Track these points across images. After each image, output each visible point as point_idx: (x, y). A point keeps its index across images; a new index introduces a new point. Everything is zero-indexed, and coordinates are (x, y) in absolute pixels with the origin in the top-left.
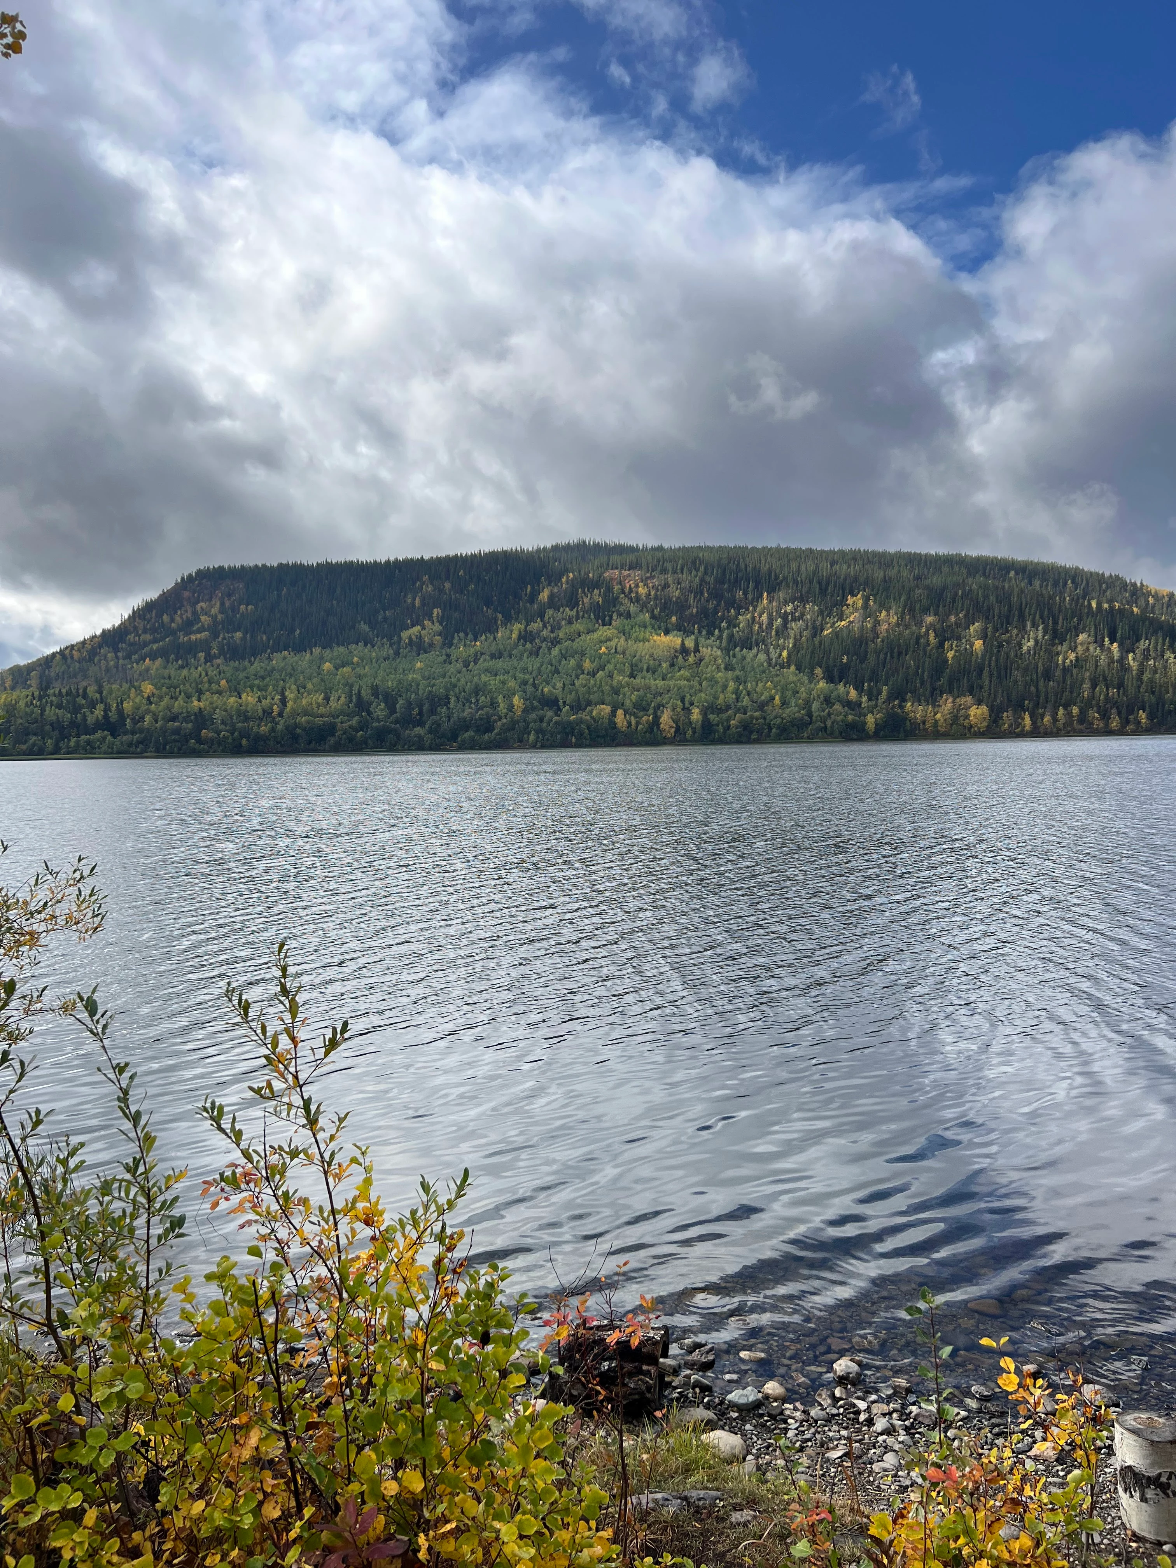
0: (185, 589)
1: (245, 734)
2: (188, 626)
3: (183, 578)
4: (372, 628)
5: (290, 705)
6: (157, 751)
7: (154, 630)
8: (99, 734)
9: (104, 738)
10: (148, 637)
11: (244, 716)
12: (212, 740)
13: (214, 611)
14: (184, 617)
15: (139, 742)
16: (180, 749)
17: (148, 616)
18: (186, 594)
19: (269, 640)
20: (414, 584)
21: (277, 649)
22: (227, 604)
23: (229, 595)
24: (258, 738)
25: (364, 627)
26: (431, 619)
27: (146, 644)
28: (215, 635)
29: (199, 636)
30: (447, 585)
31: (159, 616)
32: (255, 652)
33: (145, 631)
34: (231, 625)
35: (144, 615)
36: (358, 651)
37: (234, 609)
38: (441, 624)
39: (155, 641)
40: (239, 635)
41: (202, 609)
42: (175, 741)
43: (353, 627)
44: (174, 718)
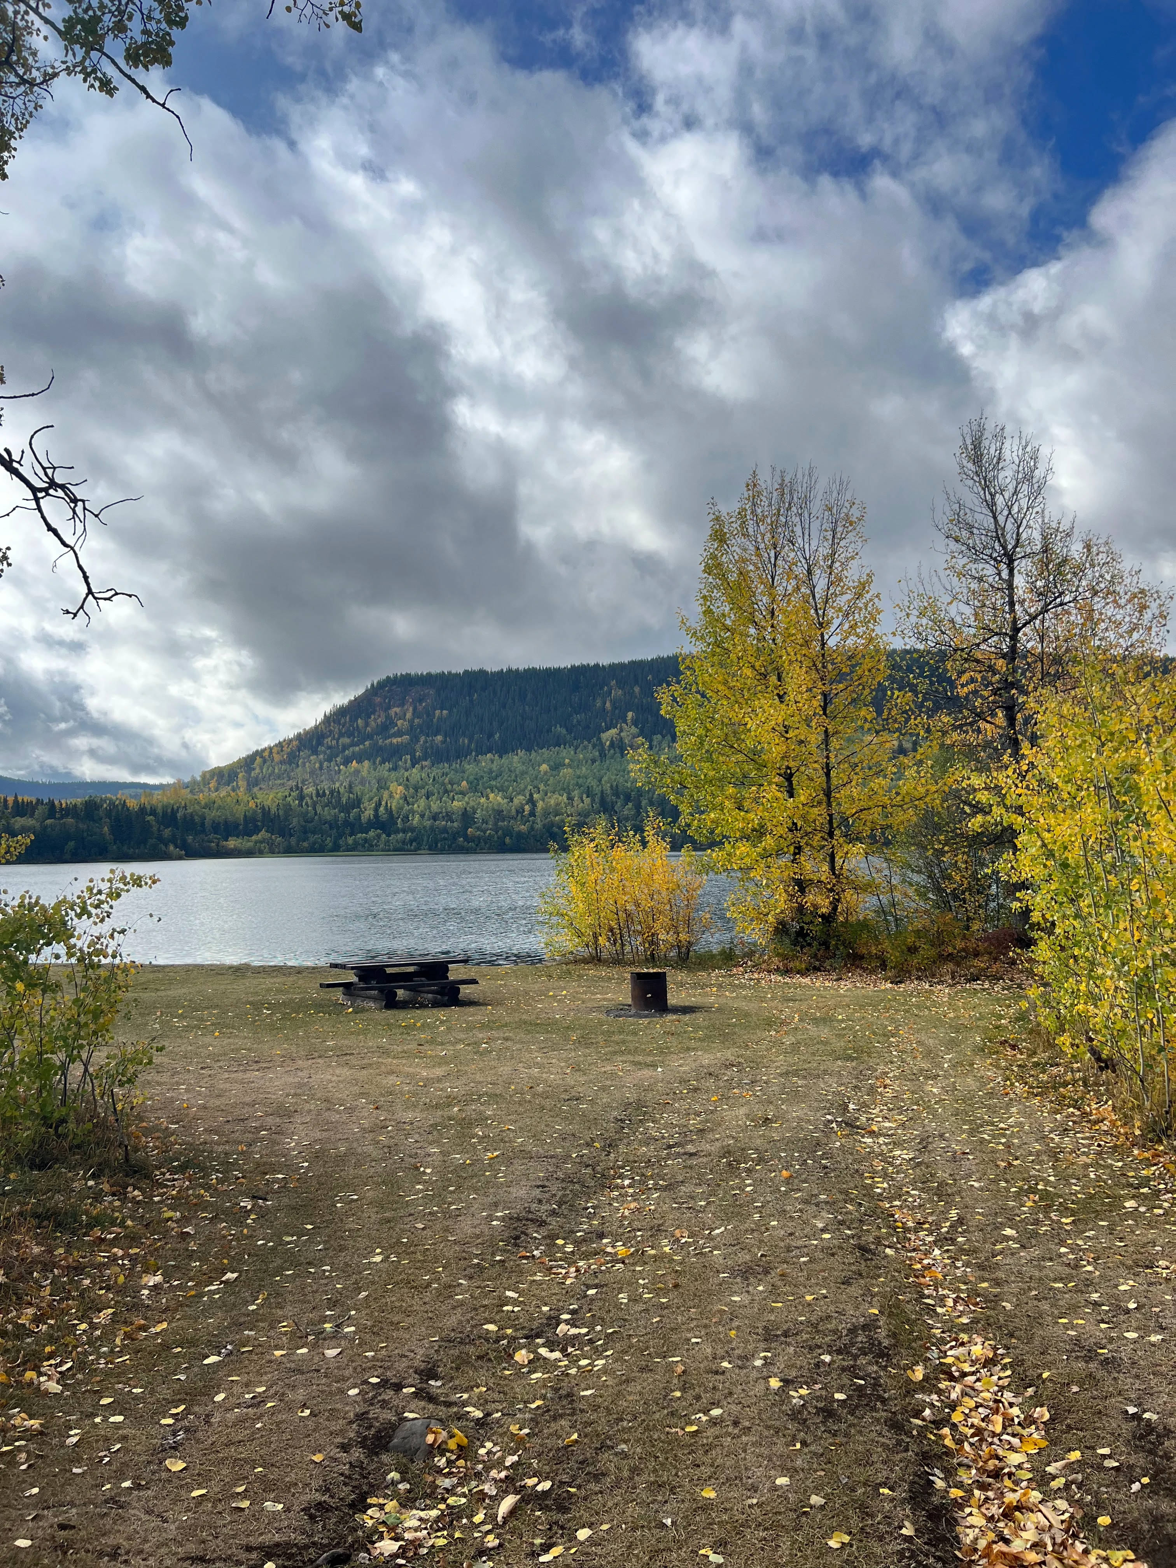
0: (376, 695)
1: (508, 832)
2: (384, 729)
3: (372, 685)
4: (569, 731)
5: (540, 805)
6: (430, 849)
7: (350, 734)
8: (372, 833)
9: (379, 836)
10: (346, 740)
11: (499, 814)
12: (479, 838)
13: (409, 715)
14: (379, 721)
15: (411, 841)
16: (450, 847)
17: (343, 721)
18: (378, 700)
19: (470, 742)
20: (602, 688)
21: (481, 752)
22: (420, 708)
23: (421, 701)
24: (520, 835)
25: (560, 730)
26: (625, 722)
27: (345, 748)
28: (415, 739)
29: (399, 739)
30: (637, 689)
31: (354, 719)
32: (461, 754)
33: (341, 735)
34: (430, 729)
35: (339, 721)
36: (566, 754)
37: (429, 714)
38: (636, 726)
39: (353, 745)
40: (439, 738)
41: (396, 714)
42: (445, 839)
43: (549, 731)
44: (435, 817)
